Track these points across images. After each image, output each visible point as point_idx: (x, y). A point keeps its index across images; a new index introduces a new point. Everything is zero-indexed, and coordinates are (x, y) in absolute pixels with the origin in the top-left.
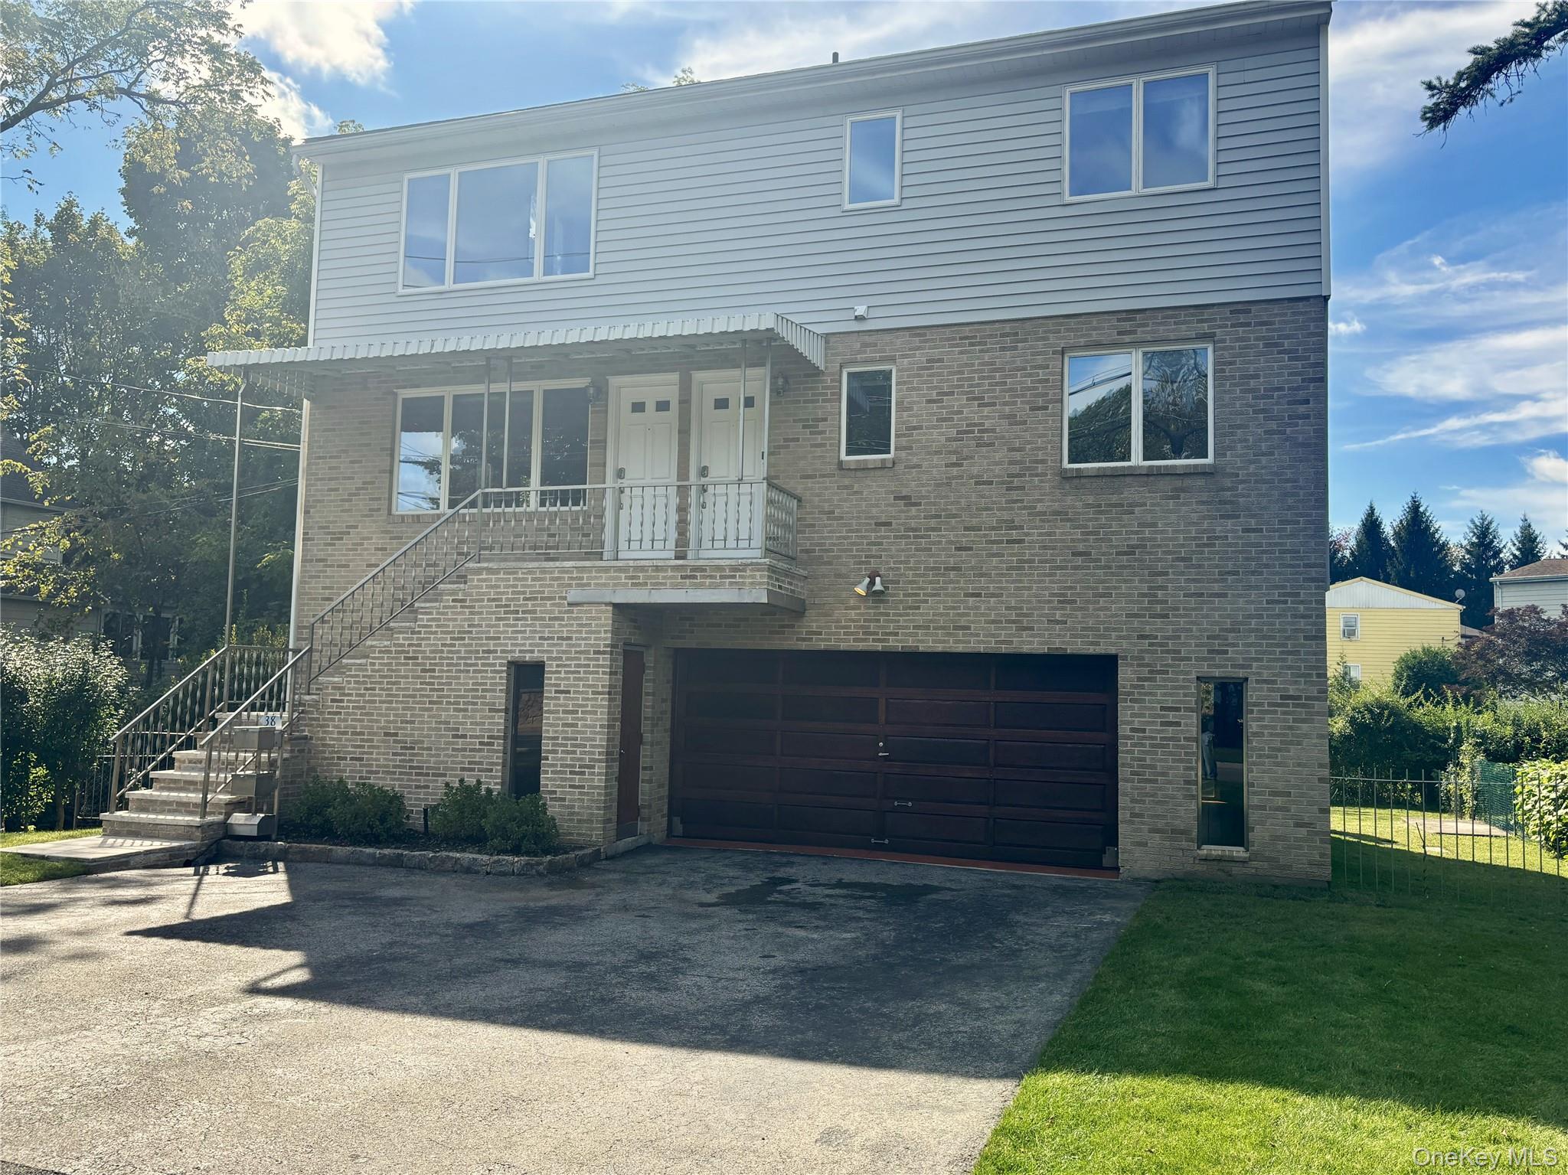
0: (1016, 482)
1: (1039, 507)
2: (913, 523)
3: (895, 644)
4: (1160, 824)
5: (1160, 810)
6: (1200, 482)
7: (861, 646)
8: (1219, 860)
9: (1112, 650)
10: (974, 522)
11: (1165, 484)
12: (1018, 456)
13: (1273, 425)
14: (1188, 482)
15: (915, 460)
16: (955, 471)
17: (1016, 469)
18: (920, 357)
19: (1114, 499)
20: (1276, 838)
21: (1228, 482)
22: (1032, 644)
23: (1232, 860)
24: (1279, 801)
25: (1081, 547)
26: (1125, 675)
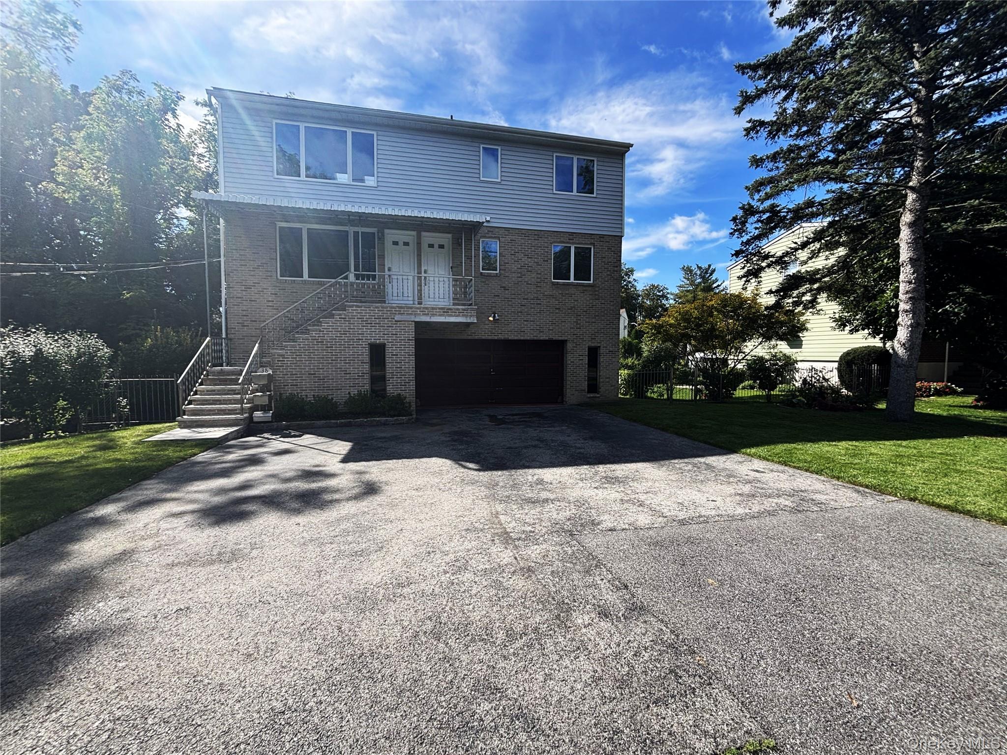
0: (539, 284)
1: (546, 293)
2: (507, 296)
3: (501, 337)
4: (578, 388)
5: (578, 385)
6: (590, 288)
7: (490, 338)
8: (593, 397)
9: (566, 338)
10: (526, 297)
11: (580, 288)
12: (539, 276)
13: (609, 273)
14: (587, 288)
15: (507, 274)
16: (520, 279)
17: (539, 280)
18: (508, 238)
19: (567, 292)
20: (606, 390)
21: (597, 289)
22: (543, 337)
23: (596, 397)
24: (607, 380)
25: (557, 307)
26: (569, 346)
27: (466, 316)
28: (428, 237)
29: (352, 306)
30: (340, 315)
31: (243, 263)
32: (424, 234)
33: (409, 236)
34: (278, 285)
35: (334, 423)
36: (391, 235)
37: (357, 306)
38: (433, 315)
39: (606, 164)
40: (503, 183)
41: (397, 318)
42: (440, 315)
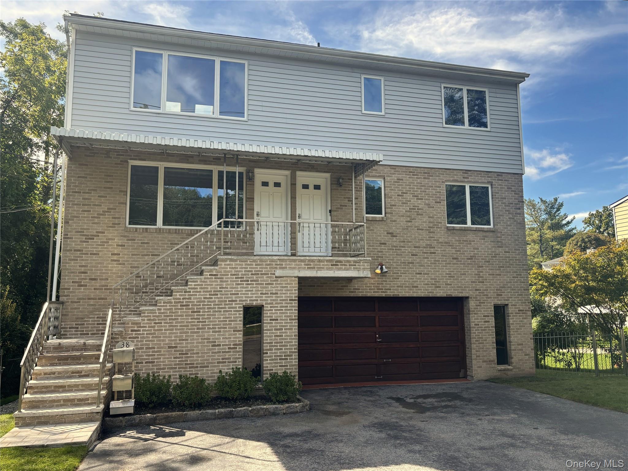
0: (432, 230)
1: (440, 240)
2: (395, 244)
3: (390, 293)
4: (485, 358)
5: (485, 354)
6: (491, 234)
7: (376, 295)
8: (504, 370)
9: (467, 295)
10: (417, 245)
11: (481, 234)
12: (432, 220)
13: (511, 216)
14: (487, 234)
15: (394, 218)
16: (409, 224)
17: (431, 225)
18: (395, 177)
19: (465, 239)
20: (520, 360)
21: (499, 235)
22: (440, 293)
23: (508, 370)
24: (520, 347)
25: (455, 256)
26: (472, 304)
27: (359, 270)
28: (303, 177)
29: (225, 260)
30: (211, 271)
31: (86, 208)
32: (299, 173)
33: (281, 175)
34: (126, 234)
35: (212, 414)
36: (261, 175)
37: (231, 260)
38: (320, 269)
39: (498, 95)
40: (387, 116)
41: (278, 273)
42: (328, 269)
